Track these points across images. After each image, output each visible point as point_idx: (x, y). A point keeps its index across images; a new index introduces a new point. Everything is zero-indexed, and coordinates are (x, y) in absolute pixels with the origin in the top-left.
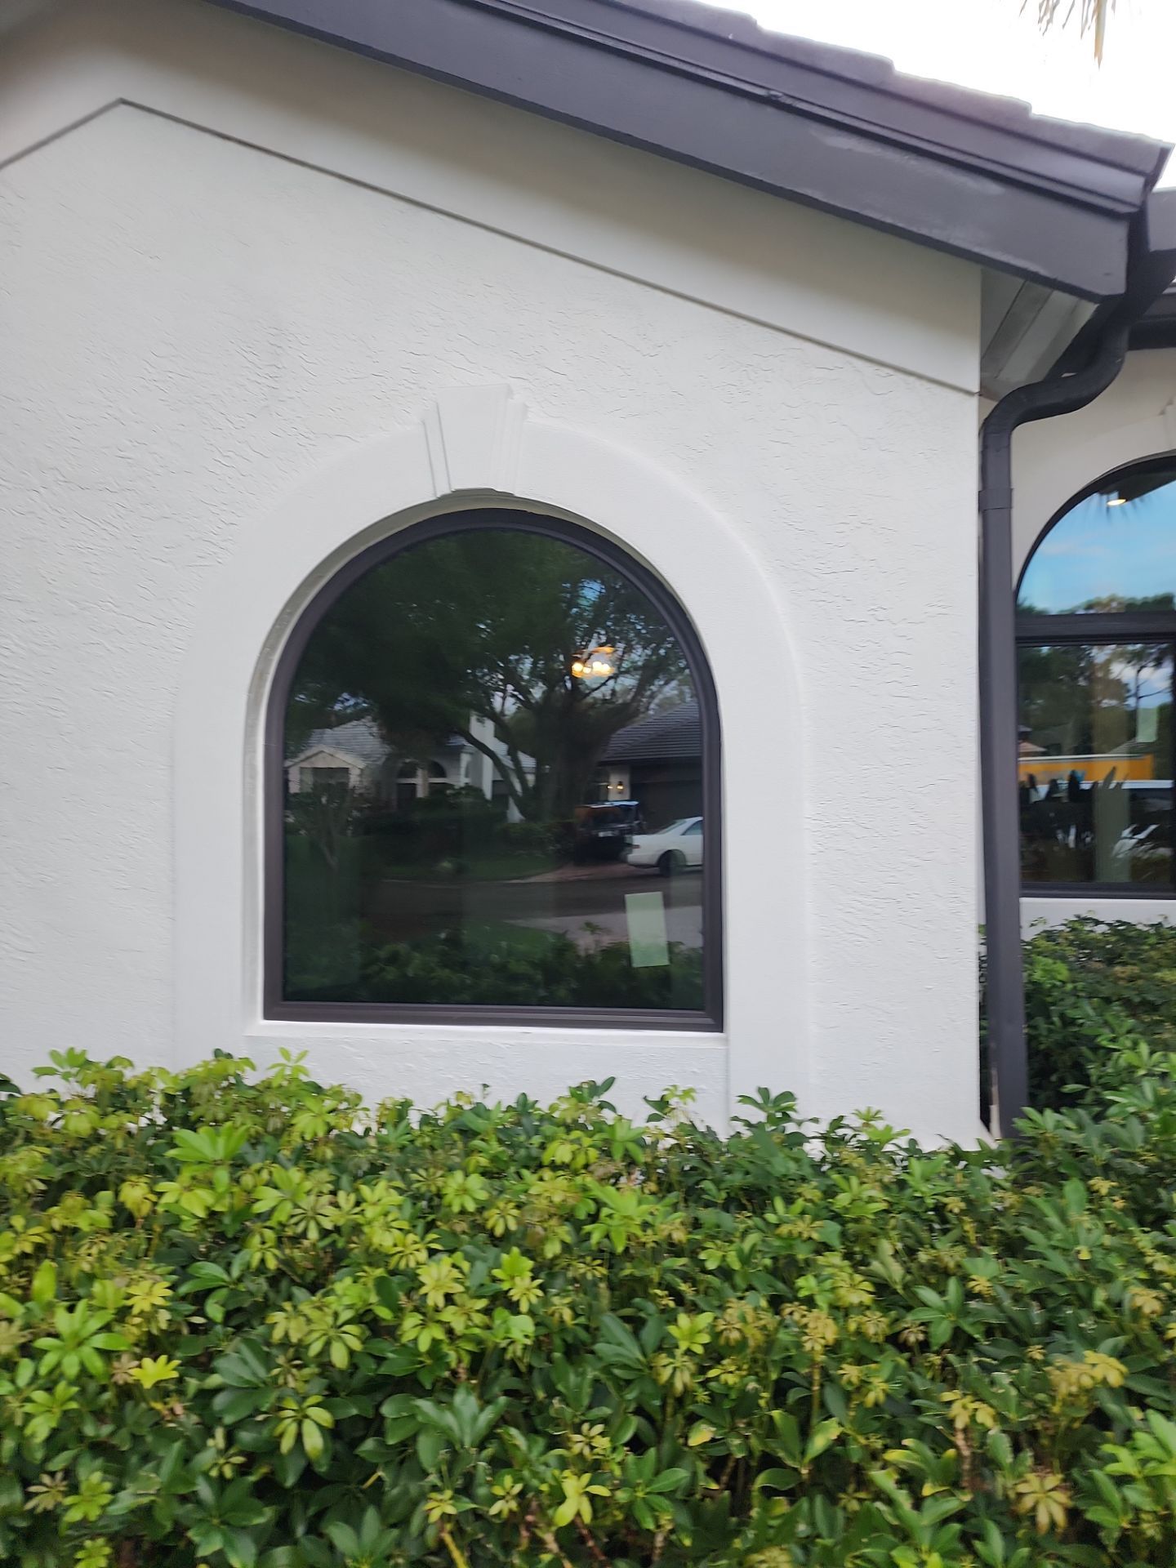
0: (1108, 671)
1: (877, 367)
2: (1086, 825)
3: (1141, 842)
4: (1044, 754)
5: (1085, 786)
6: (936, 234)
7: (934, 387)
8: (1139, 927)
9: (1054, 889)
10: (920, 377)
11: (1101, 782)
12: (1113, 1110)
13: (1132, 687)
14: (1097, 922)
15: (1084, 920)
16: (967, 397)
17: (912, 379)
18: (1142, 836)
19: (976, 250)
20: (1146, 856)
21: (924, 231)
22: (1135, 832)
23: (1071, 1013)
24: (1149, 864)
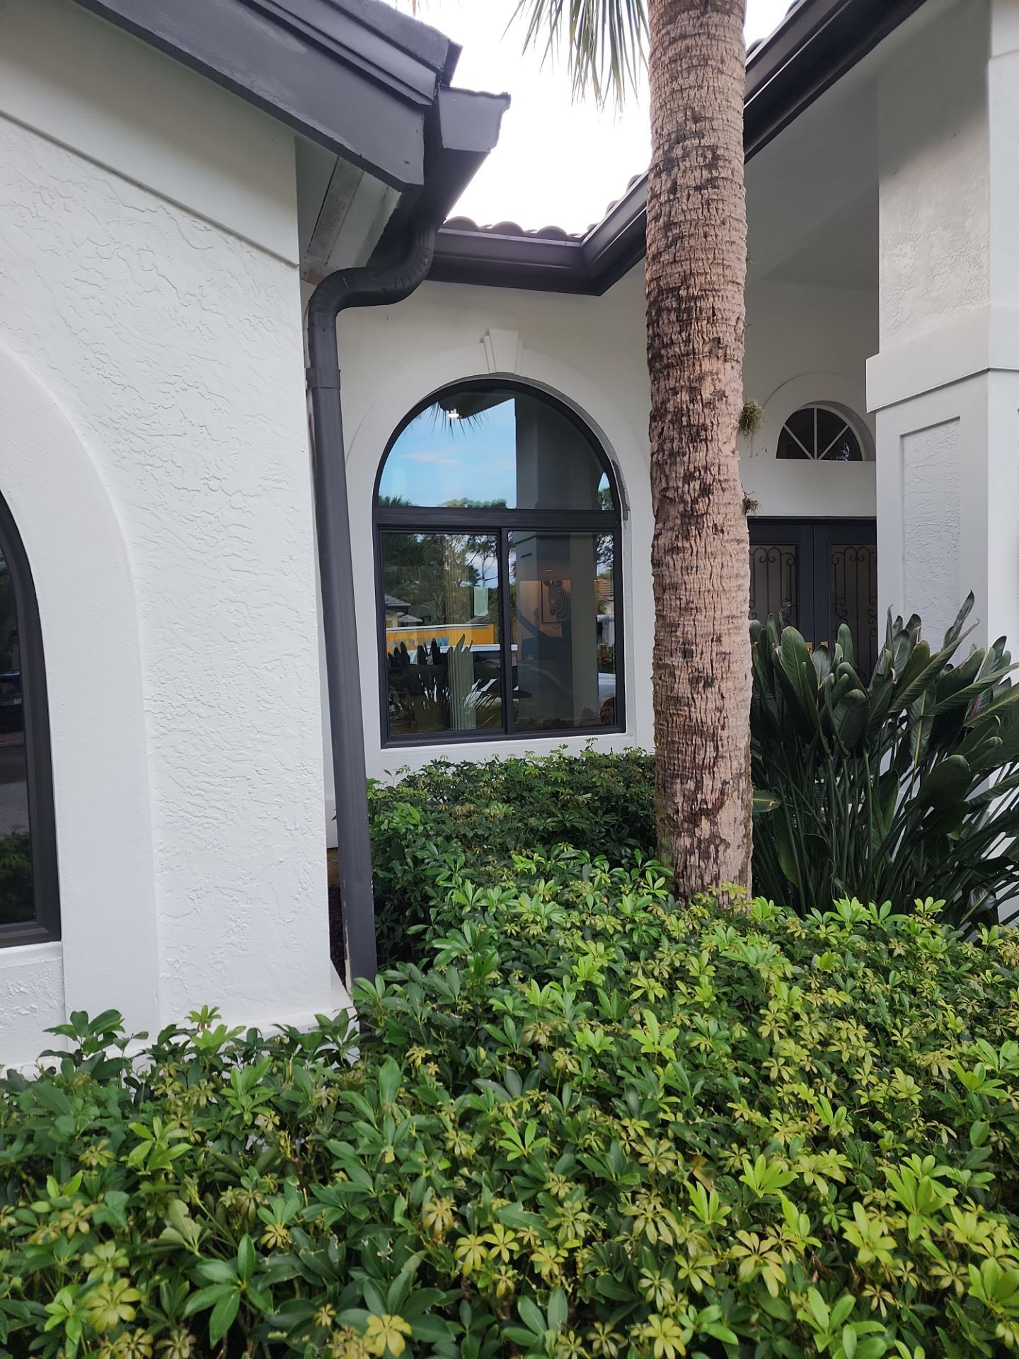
0: (464, 559)
1: (193, 218)
2: (444, 682)
3: (484, 694)
4: (418, 624)
5: (443, 650)
6: (238, 78)
7: (255, 252)
8: (479, 766)
9: (417, 739)
10: (240, 238)
11: (454, 647)
12: (440, 957)
13: (480, 572)
14: (448, 765)
15: (437, 764)
16: (289, 268)
17: (231, 239)
18: (485, 689)
19: (281, 106)
20: (488, 705)
21: (226, 72)
22: (479, 687)
23: (420, 855)
24: (489, 711)
